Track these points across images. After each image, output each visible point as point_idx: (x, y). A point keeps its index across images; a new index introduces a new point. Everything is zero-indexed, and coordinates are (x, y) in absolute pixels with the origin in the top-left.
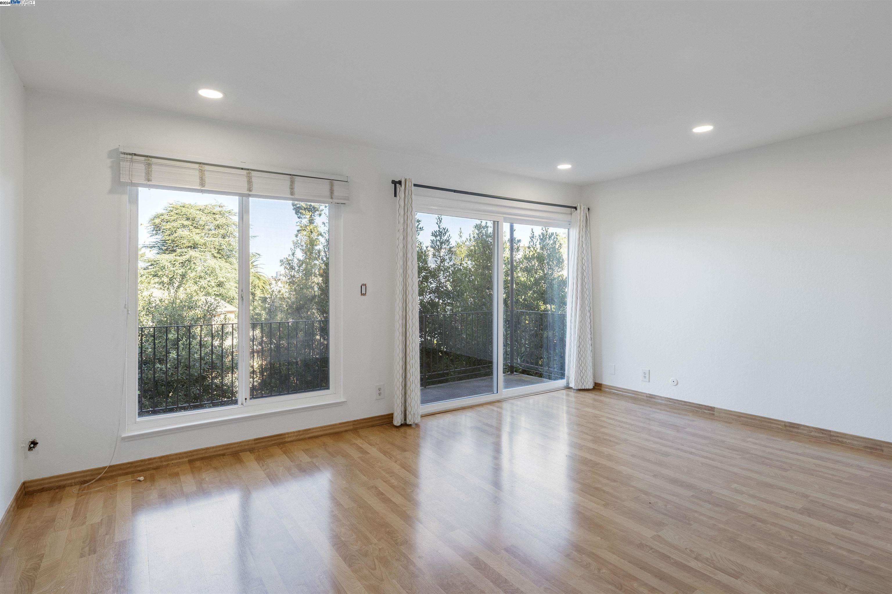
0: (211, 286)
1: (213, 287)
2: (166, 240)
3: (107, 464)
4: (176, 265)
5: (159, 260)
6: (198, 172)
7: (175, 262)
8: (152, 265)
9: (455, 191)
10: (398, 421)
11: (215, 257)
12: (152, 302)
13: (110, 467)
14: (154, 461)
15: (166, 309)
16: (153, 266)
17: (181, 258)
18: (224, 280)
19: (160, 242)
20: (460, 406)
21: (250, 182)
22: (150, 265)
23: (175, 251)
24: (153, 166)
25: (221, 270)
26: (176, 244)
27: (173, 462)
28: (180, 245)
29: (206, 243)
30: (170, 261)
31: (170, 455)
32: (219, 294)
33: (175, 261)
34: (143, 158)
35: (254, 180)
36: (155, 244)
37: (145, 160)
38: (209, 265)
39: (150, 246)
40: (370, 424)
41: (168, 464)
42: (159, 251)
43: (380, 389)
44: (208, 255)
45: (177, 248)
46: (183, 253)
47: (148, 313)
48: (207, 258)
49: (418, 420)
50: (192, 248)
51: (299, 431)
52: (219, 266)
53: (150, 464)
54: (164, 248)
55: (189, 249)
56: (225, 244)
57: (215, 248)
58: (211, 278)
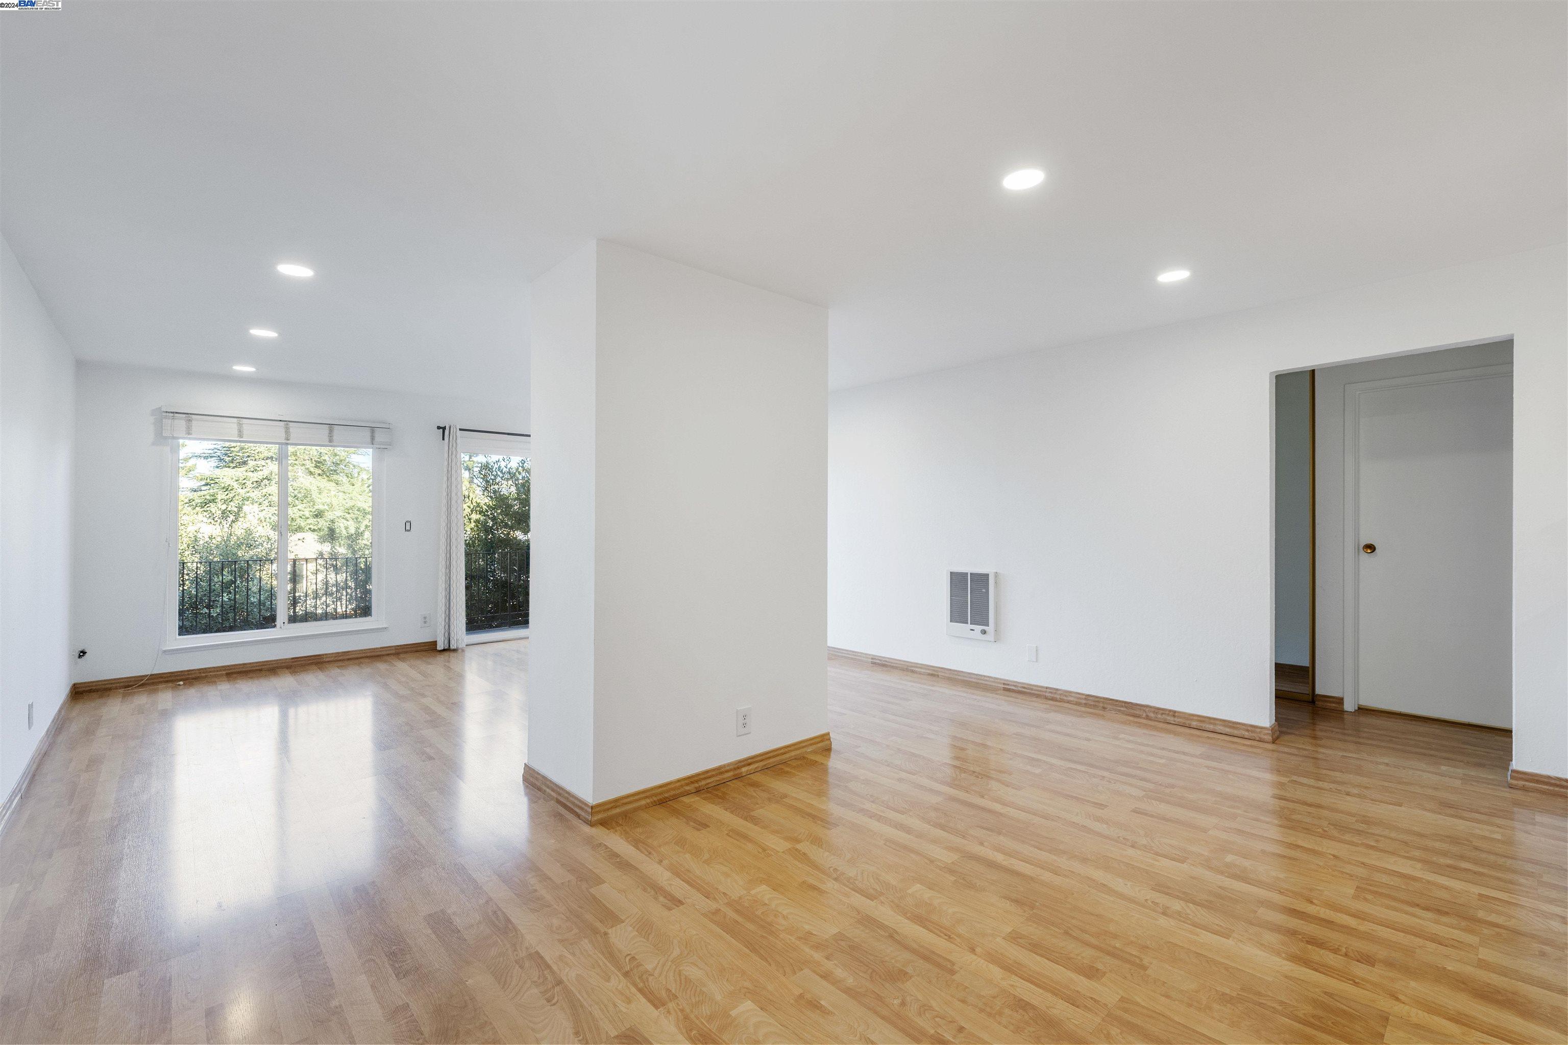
0: (303, 517)
1: (308, 518)
2: (231, 447)
3: (149, 673)
4: (246, 485)
5: (218, 477)
6: (236, 425)
7: (244, 481)
8: (207, 484)
9: (509, 434)
10: (440, 646)
11: (311, 473)
12: (199, 539)
13: (151, 675)
14: (193, 672)
15: (217, 547)
16: (209, 486)
17: (255, 474)
18: (324, 507)
19: (220, 449)
20: (514, 637)
21: (287, 432)
22: (204, 485)
23: (245, 463)
24: (193, 421)
25: (320, 493)
26: (248, 454)
27: (211, 674)
28: (253, 455)
29: (296, 452)
30: (237, 479)
31: (209, 668)
32: (316, 529)
33: (244, 479)
34: (184, 415)
35: (291, 430)
36: (212, 452)
37: (186, 417)
38: (302, 486)
39: (204, 455)
40: (415, 649)
41: (206, 676)
42: (219, 463)
43: (425, 618)
44: (300, 470)
45: (249, 459)
46: (258, 467)
47: (194, 552)
48: (297, 475)
49: (462, 645)
50: (274, 459)
51: (338, 653)
52: (318, 487)
53: (188, 674)
54: (227, 459)
55: (268, 461)
56: (326, 454)
57: (311, 459)
58: (304, 505)
